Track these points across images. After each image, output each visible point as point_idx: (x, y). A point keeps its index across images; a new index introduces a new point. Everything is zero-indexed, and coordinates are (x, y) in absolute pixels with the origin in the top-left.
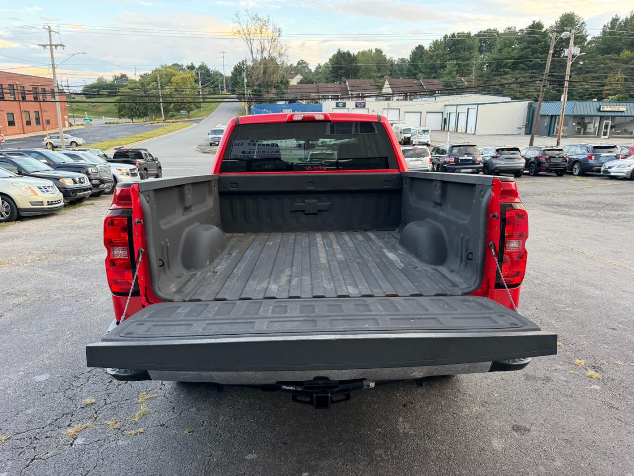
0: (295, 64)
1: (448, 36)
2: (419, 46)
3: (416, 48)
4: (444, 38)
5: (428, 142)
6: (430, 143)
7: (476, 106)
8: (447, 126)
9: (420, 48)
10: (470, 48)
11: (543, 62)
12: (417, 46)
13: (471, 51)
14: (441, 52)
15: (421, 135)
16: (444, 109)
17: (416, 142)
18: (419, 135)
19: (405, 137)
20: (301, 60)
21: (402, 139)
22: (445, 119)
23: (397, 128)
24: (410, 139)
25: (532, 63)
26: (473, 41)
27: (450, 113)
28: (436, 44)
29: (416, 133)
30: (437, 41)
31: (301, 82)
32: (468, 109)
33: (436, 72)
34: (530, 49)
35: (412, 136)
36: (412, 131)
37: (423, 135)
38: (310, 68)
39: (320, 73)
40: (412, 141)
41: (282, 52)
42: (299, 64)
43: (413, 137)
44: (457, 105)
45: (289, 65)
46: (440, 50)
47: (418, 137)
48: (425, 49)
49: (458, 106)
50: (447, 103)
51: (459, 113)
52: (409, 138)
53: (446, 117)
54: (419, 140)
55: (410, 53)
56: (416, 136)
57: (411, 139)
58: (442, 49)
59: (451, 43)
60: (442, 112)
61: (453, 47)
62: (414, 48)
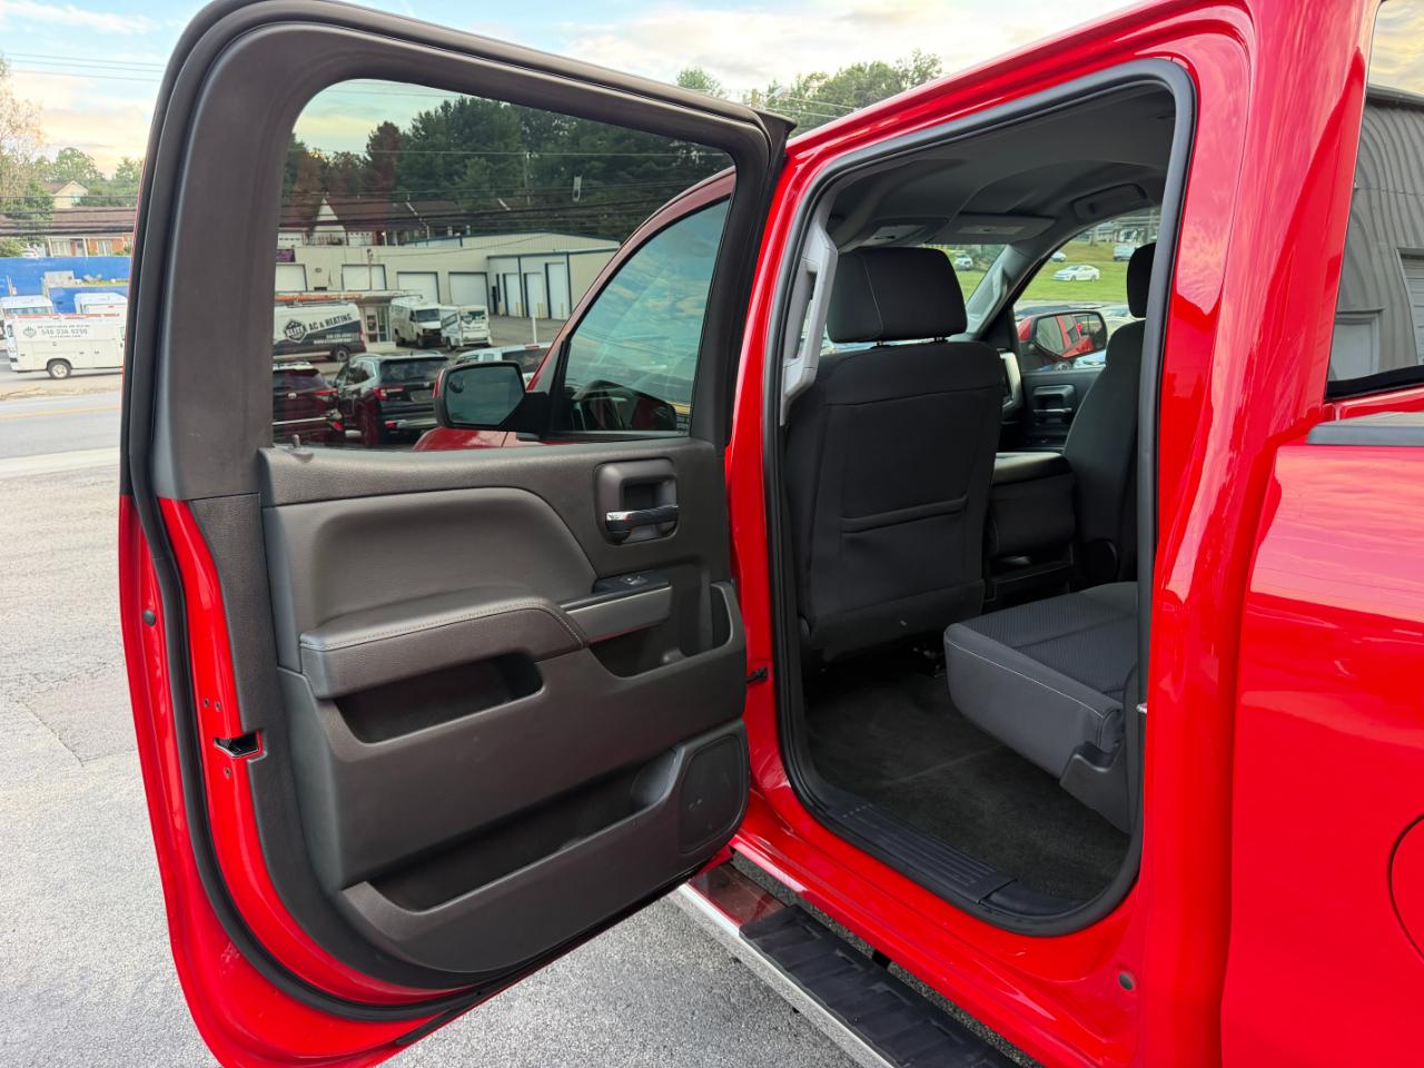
0: (53, 158)
1: (452, 105)
2: (386, 123)
3: (379, 129)
4: (442, 108)
5: (486, 339)
6: (490, 341)
7: (564, 258)
8: (502, 305)
9: (388, 130)
10: (503, 135)
11: (662, 169)
12: (381, 124)
13: (507, 140)
14: (441, 138)
15: (468, 323)
16: (489, 266)
17: (457, 340)
18: (464, 324)
19: (424, 330)
20: (70, 149)
21: (418, 335)
22: (494, 288)
23: (400, 309)
24: (440, 334)
25: (641, 170)
26: (508, 119)
27: (504, 276)
28: (426, 121)
29: (453, 319)
30: (428, 114)
31: (84, 201)
32: (546, 265)
33: (437, 185)
34: (633, 140)
35: (443, 327)
36: (443, 315)
37: (473, 325)
38: (99, 169)
39: (133, 181)
40: (448, 339)
41: (19, 119)
42: (62, 156)
43: (448, 328)
44: (519, 257)
45: (33, 160)
46: (438, 135)
47: (460, 328)
48: (401, 131)
49: (522, 260)
50: (492, 253)
51: (525, 275)
52: (437, 332)
53: (495, 284)
54: (465, 335)
55: (367, 141)
56: (455, 326)
57: (444, 334)
58: (442, 133)
59: (461, 121)
60: (485, 274)
61: (467, 130)
62: (375, 130)
